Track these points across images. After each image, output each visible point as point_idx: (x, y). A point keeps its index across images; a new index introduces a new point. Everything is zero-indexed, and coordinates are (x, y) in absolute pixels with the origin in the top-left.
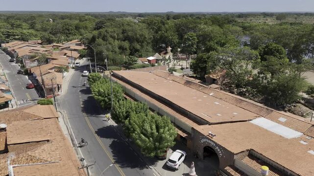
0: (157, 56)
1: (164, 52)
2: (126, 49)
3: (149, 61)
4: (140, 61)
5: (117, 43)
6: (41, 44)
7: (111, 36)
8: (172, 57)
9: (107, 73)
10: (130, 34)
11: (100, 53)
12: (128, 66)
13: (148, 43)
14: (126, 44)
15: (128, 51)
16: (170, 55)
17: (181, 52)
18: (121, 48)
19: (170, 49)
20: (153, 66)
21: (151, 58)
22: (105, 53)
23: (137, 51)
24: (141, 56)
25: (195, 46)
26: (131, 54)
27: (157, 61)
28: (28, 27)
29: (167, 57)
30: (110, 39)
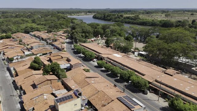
0: (95, 38)
1: (98, 37)
2: (84, 36)
3: (92, 40)
4: (88, 40)
5: (80, 34)
6: (47, 33)
7: (79, 32)
8: (100, 39)
9: (78, 44)
10: (85, 30)
11: (75, 38)
12: (84, 42)
13: (91, 33)
14: (84, 34)
15: (84, 37)
16: (100, 38)
17: (105, 37)
18: (82, 36)
19: (100, 35)
20: (93, 42)
21: (92, 39)
22: (77, 38)
23: (87, 36)
24: (89, 38)
25: (109, 35)
26: (85, 38)
27: (95, 40)
28: (31, 22)
29: (99, 39)
30: (78, 33)
